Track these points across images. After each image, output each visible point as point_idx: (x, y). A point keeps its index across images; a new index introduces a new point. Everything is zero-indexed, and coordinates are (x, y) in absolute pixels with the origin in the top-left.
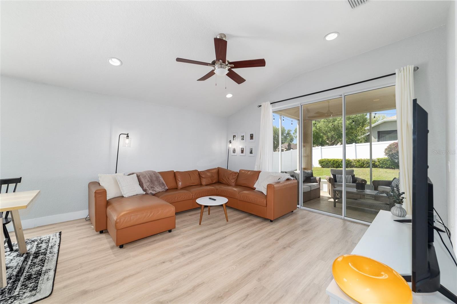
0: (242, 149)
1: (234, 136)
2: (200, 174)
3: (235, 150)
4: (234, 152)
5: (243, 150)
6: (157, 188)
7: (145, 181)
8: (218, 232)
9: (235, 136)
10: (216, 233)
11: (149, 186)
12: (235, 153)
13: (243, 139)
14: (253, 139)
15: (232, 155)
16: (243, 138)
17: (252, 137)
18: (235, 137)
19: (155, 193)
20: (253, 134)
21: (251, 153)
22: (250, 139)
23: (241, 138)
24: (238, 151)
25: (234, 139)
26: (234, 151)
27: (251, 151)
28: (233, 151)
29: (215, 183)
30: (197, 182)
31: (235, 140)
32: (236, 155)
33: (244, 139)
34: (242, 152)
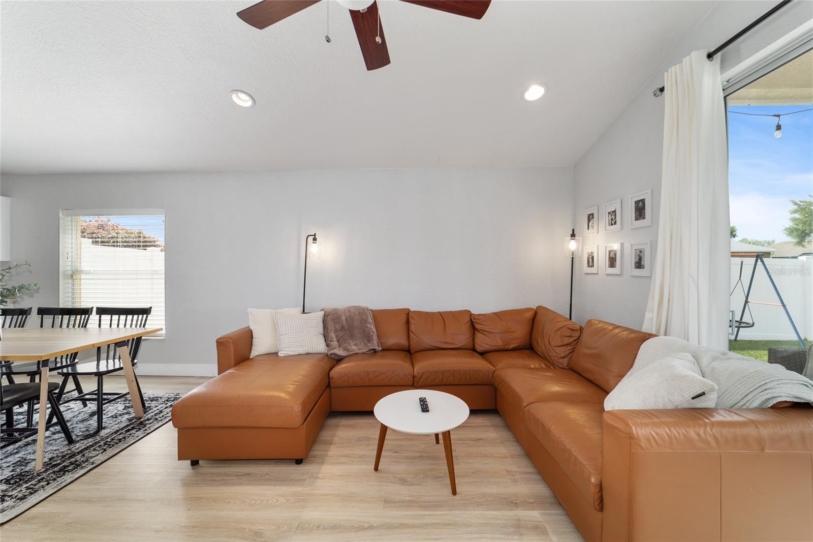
0: (612, 255)
1: (590, 217)
2: (473, 320)
3: (593, 258)
4: (591, 264)
5: (615, 255)
6: (356, 345)
7: (335, 327)
8: (378, 527)
9: (593, 214)
10: (371, 527)
11: (341, 337)
12: (593, 266)
13: (613, 222)
14: (644, 218)
15: (587, 274)
16: (613, 217)
17: (640, 210)
18: (593, 218)
19: (345, 355)
20: (643, 201)
21: (639, 265)
22: (636, 219)
23: (606, 219)
24: (602, 260)
25: (590, 224)
26: (591, 262)
27: (640, 259)
28: (588, 261)
29: (513, 350)
30: (462, 339)
31: (593, 227)
32: (597, 274)
33: (615, 223)
34: (612, 262)
